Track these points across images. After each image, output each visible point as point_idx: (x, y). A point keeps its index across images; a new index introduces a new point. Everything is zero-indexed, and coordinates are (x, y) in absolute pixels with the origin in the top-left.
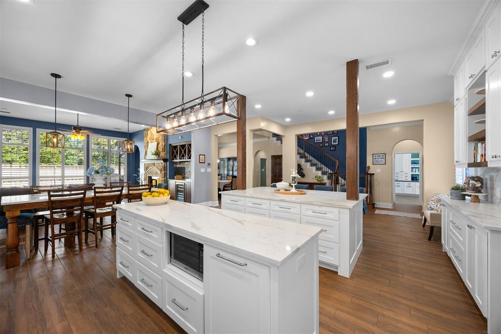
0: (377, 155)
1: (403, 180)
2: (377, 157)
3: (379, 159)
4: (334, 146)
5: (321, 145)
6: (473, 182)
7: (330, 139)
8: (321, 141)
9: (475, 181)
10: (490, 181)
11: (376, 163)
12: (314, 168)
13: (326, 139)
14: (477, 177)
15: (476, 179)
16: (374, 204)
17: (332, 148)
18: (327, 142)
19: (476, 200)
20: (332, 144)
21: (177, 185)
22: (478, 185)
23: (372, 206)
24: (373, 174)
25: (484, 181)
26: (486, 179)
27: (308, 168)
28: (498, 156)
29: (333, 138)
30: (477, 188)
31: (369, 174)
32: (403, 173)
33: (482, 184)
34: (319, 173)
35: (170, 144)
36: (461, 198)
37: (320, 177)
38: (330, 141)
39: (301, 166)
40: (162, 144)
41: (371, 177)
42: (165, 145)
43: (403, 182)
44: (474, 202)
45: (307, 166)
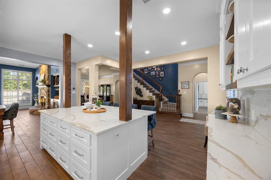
0: (184, 83)
1: (205, 98)
2: (184, 84)
3: (185, 86)
4: (162, 77)
5: (154, 77)
6: (232, 103)
7: (159, 73)
8: (154, 75)
9: (233, 102)
10: (247, 102)
11: (184, 88)
12: (148, 91)
13: (157, 73)
14: (235, 99)
15: (234, 101)
16: (181, 114)
17: (160, 79)
18: (157, 75)
19: (235, 120)
20: (161, 76)
21: (54, 102)
22: (236, 106)
23: (180, 115)
24: (181, 95)
25: (242, 103)
26: (244, 101)
27: (145, 91)
28: (246, 68)
29: (161, 72)
30: (235, 109)
31: (179, 95)
32: (205, 94)
33: (239, 105)
34: (151, 94)
35: (51, 75)
36: (223, 118)
37: (151, 97)
38: (159, 74)
39: (140, 90)
40: (47, 75)
41: (180, 96)
42: (48, 76)
43: (204, 100)
44: (233, 122)
45: (144, 90)
